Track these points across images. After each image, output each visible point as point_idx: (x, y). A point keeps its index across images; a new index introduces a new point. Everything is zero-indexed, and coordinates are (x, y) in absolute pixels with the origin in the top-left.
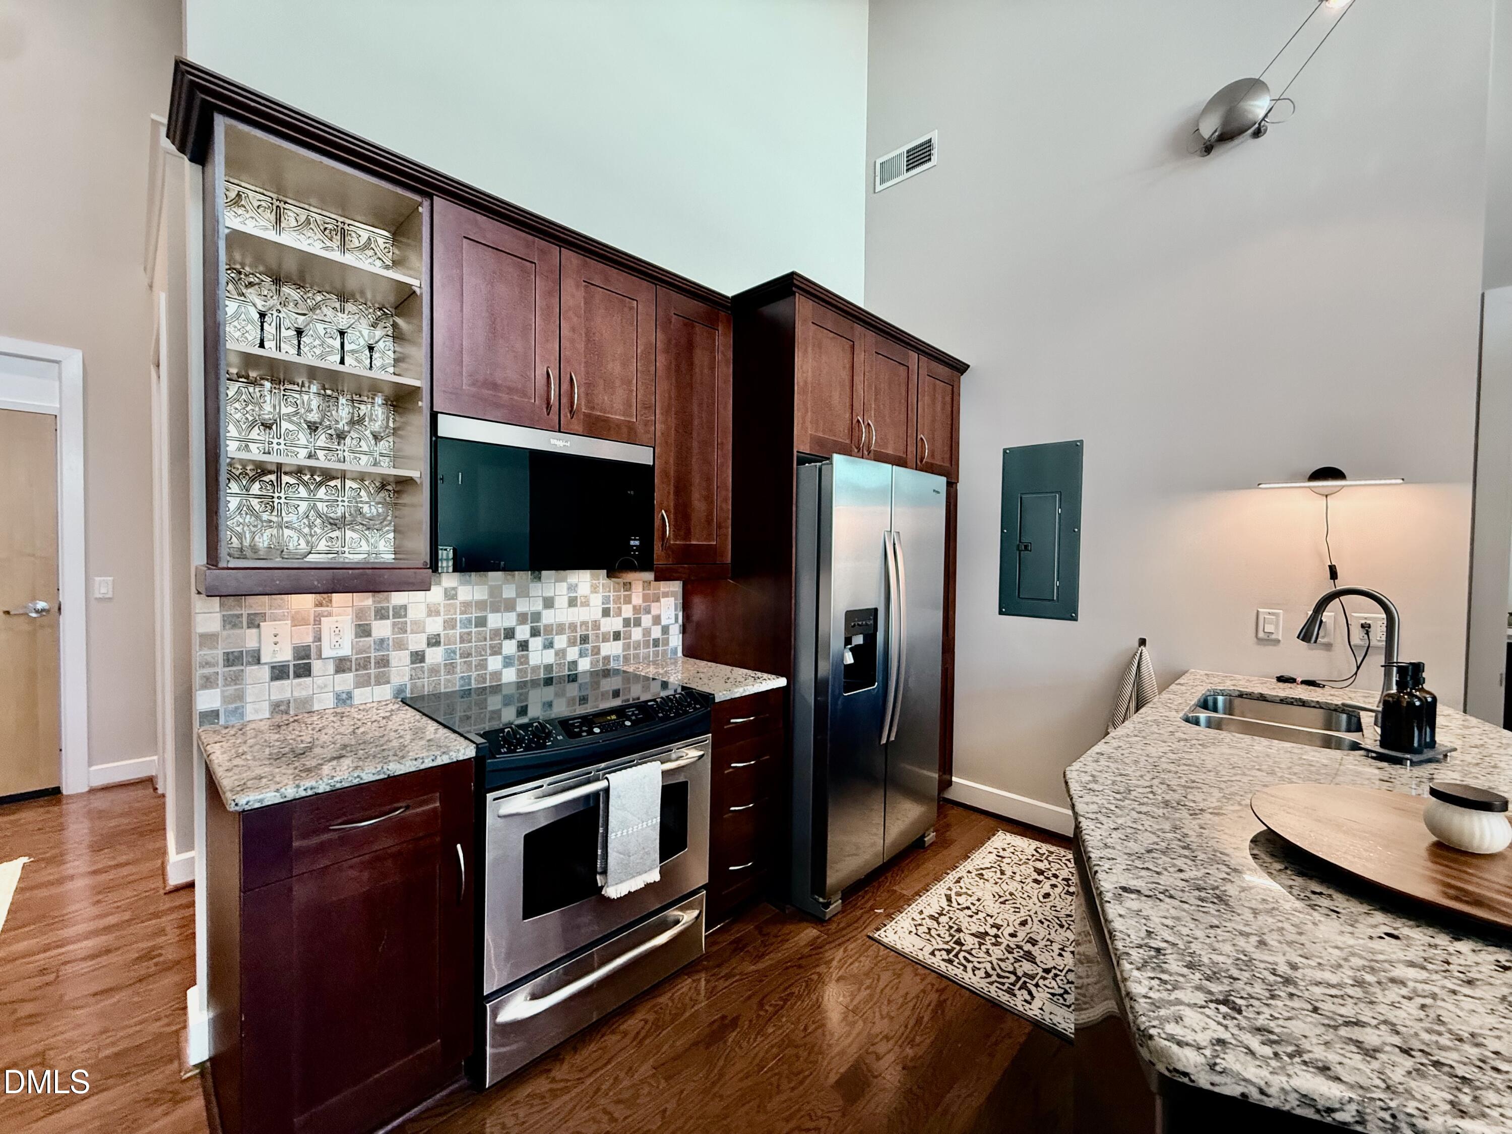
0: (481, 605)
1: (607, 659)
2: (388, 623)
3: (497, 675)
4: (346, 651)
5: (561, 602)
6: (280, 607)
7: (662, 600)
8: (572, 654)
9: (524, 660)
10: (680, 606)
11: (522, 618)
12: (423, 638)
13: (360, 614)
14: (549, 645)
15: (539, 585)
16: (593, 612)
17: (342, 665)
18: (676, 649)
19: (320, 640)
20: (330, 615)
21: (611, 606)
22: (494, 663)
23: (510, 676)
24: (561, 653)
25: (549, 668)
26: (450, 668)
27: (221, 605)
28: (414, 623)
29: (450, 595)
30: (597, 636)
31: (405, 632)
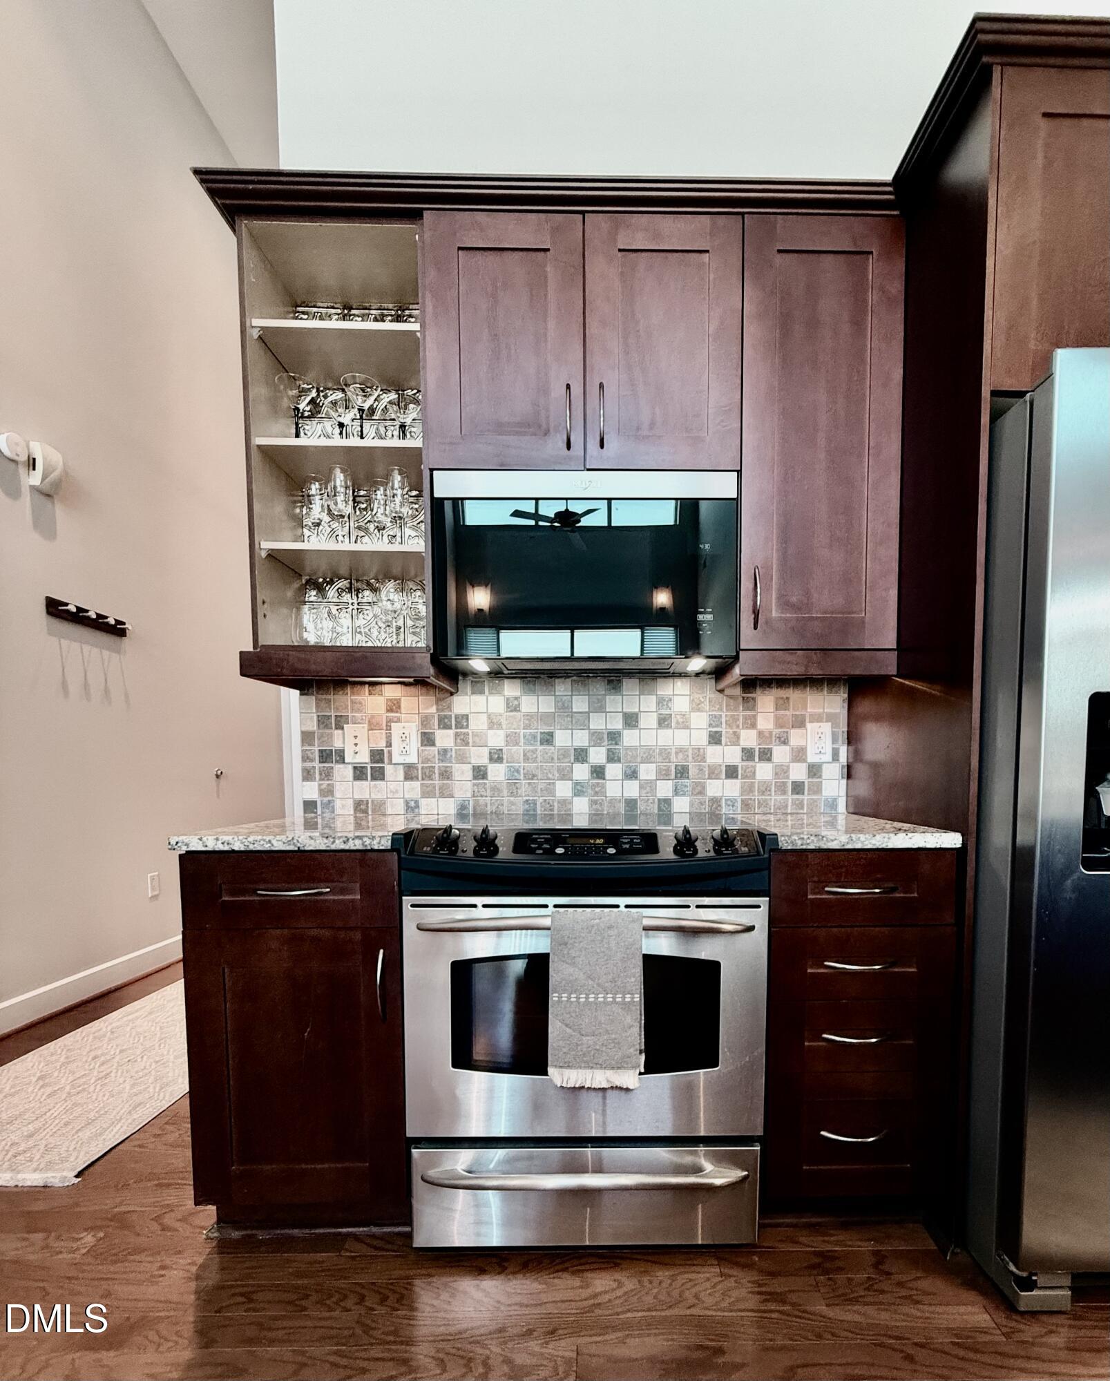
0: (547, 718)
1: (715, 801)
2: (451, 732)
3: (564, 802)
4: (413, 759)
5: (649, 720)
6: (359, 711)
7: (809, 725)
8: (665, 789)
9: (599, 790)
10: (842, 737)
11: (596, 738)
12: (485, 752)
13: (425, 721)
15: (618, 697)
16: (694, 736)
17: (410, 773)
18: (835, 800)
19: (390, 746)
20: (399, 721)
21: (723, 729)
22: (563, 789)
23: (581, 806)
24: (649, 786)
25: (631, 803)
26: (513, 788)
27: (317, 706)
28: (476, 734)
29: (513, 707)
30: (701, 768)
31: (467, 744)
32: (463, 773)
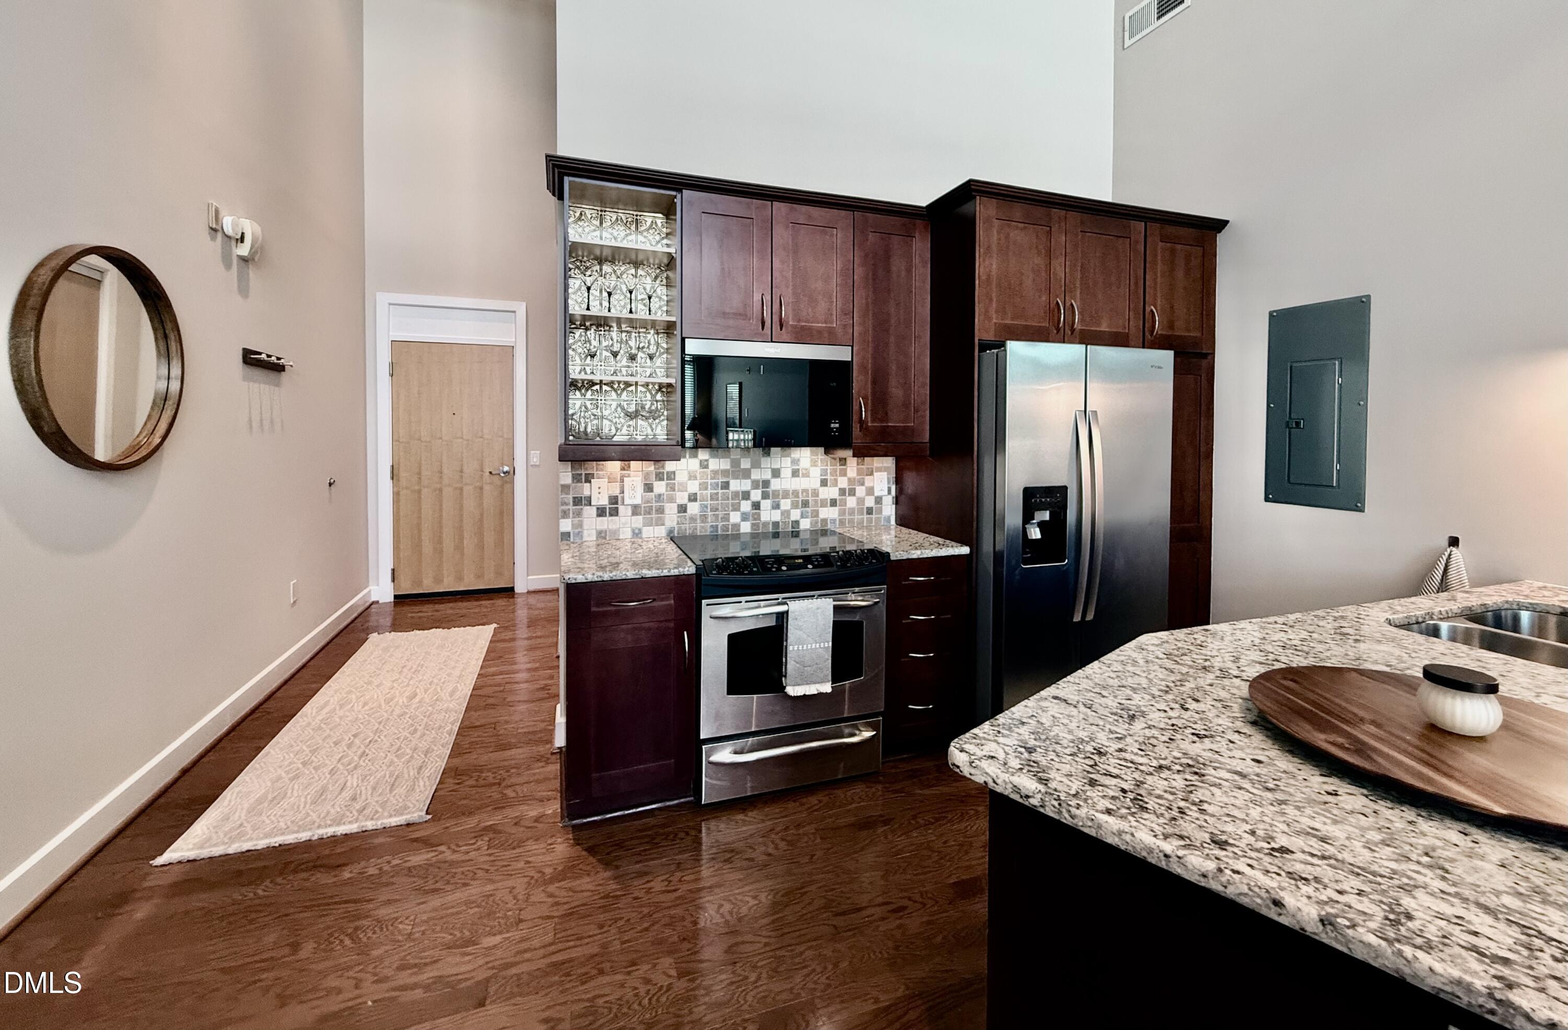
0: (725, 473)
1: (824, 521)
2: (663, 483)
3: (736, 526)
4: (638, 501)
5: (786, 473)
6: (602, 470)
7: (875, 474)
8: (795, 515)
9: (757, 518)
10: (893, 480)
11: (755, 484)
12: (686, 495)
13: (647, 476)
14: (776, 506)
15: (769, 459)
16: (812, 482)
17: (636, 510)
18: (889, 517)
19: (623, 492)
20: (629, 476)
21: (829, 477)
22: (735, 517)
23: (746, 527)
24: (786, 514)
25: (776, 524)
26: (704, 518)
27: (572, 467)
28: (680, 484)
29: (704, 465)
30: (816, 501)
31: (674, 490)
32: (671, 510)
